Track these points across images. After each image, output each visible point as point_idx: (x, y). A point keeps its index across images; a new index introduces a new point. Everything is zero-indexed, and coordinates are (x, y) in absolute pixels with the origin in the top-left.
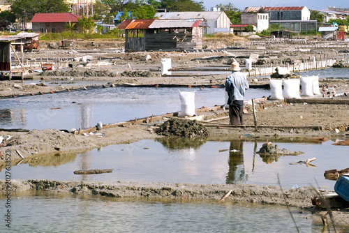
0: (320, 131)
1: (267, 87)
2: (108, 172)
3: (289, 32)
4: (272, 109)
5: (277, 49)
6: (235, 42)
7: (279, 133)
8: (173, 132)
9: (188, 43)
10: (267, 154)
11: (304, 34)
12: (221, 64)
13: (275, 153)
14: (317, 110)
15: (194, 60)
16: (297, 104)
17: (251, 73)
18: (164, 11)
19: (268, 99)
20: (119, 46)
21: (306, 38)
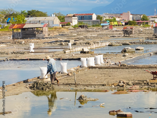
0: (105, 86)
1: (79, 59)
2: (10, 113)
3: (87, 26)
4: (82, 73)
5: (82, 35)
6: (62, 31)
7: (86, 87)
8: (38, 88)
9: (41, 35)
10: (82, 100)
11: (94, 26)
12: (57, 45)
13: (86, 100)
14: (103, 72)
15: (45, 43)
16: (93, 69)
17: (71, 51)
18: (29, 17)
19: (80, 67)
20: (9, 35)
21: (95, 28)
